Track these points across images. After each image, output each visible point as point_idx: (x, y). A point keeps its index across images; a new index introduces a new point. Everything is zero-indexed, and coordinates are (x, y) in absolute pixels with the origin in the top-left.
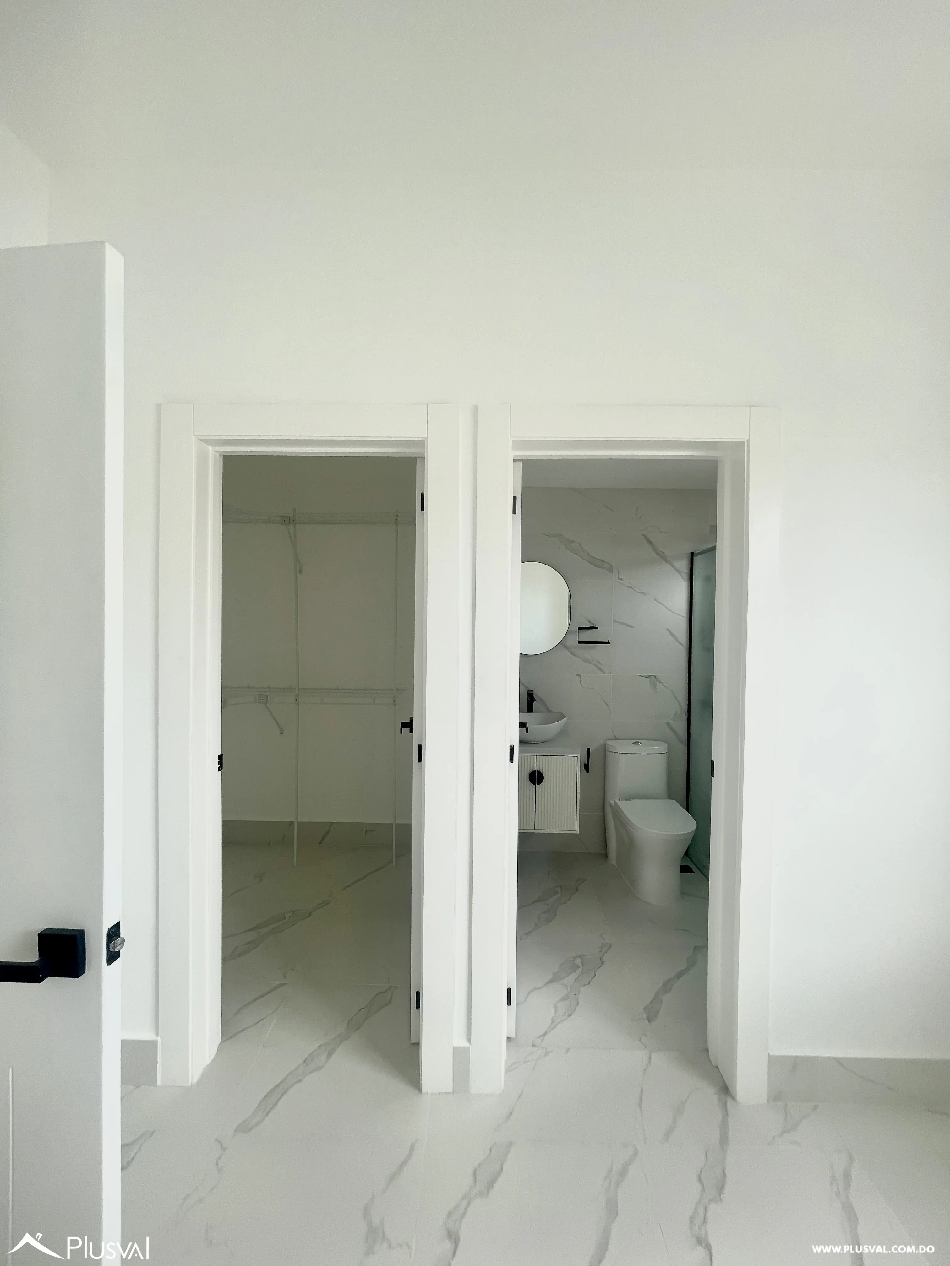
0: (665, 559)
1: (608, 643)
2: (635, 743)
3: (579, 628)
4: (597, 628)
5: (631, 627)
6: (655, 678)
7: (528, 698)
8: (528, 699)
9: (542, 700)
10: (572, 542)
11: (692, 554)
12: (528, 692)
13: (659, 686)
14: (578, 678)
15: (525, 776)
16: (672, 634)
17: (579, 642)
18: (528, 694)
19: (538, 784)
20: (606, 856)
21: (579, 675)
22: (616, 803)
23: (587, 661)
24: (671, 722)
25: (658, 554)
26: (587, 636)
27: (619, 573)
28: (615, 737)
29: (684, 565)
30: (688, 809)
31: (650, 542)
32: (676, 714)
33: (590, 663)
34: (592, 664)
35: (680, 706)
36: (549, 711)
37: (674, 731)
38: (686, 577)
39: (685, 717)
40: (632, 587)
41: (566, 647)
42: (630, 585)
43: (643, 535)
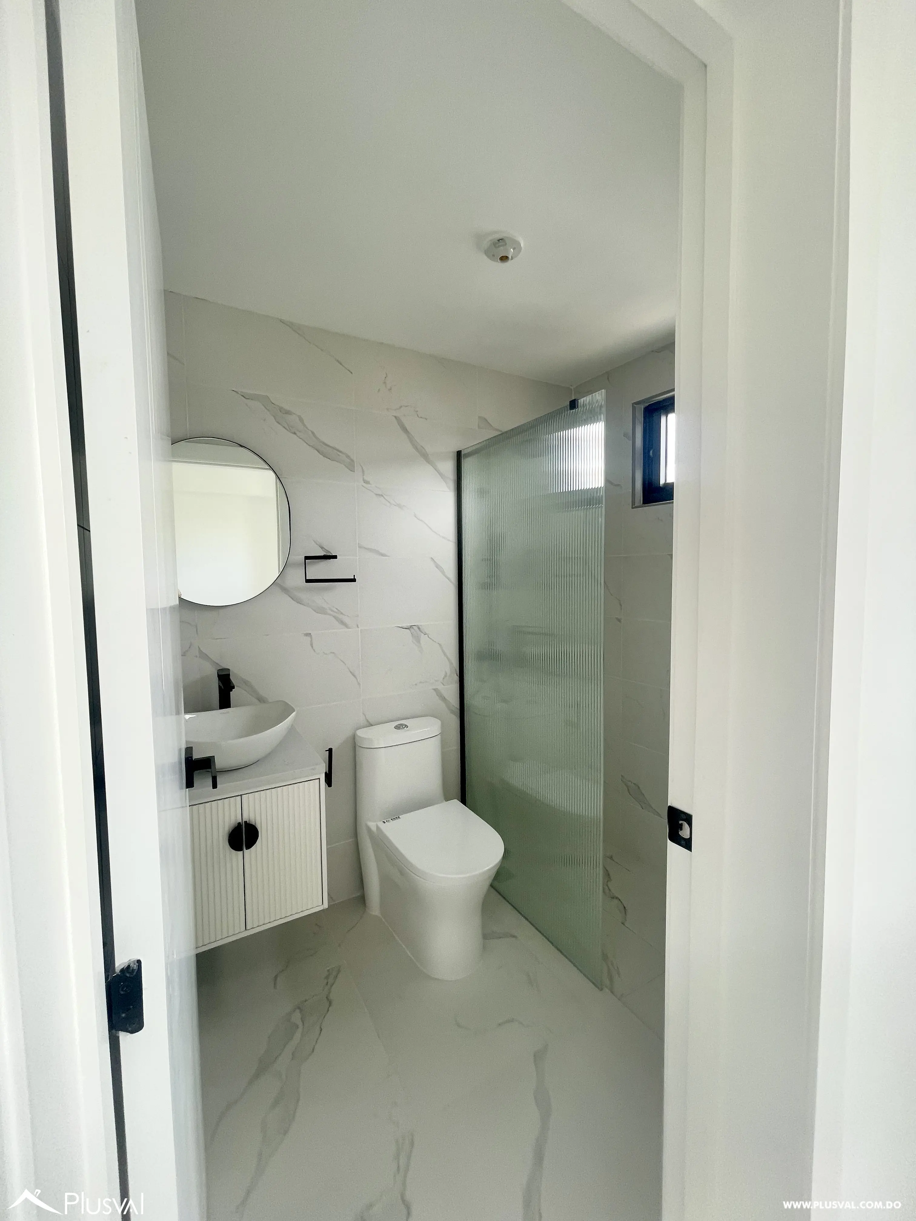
0: (426, 456)
1: (354, 580)
2: (398, 727)
3: (307, 558)
4: (335, 557)
5: (383, 555)
6: (419, 628)
7: (221, 685)
8: (219, 686)
9: (246, 683)
10: (288, 412)
11: (459, 454)
12: (221, 673)
13: (423, 638)
14: (309, 638)
15: (221, 838)
16: (438, 566)
17: (308, 581)
18: (219, 676)
19: (249, 846)
20: (362, 900)
21: (308, 635)
22: (378, 828)
23: (321, 610)
24: (440, 687)
25: (416, 448)
26: (318, 570)
27: (363, 471)
28: (368, 721)
29: (449, 467)
30: (463, 801)
31: (405, 430)
32: (446, 676)
33: (325, 613)
34: (330, 615)
35: (451, 663)
36: (261, 700)
37: (444, 699)
38: (452, 485)
39: (456, 678)
40: (383, 496)
41: (285, 590)
42: (380, 493)
43: (395, 417)
